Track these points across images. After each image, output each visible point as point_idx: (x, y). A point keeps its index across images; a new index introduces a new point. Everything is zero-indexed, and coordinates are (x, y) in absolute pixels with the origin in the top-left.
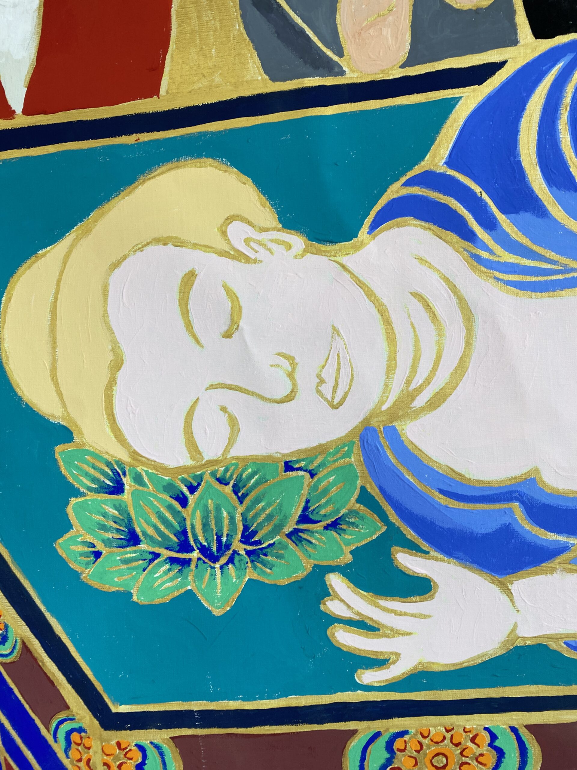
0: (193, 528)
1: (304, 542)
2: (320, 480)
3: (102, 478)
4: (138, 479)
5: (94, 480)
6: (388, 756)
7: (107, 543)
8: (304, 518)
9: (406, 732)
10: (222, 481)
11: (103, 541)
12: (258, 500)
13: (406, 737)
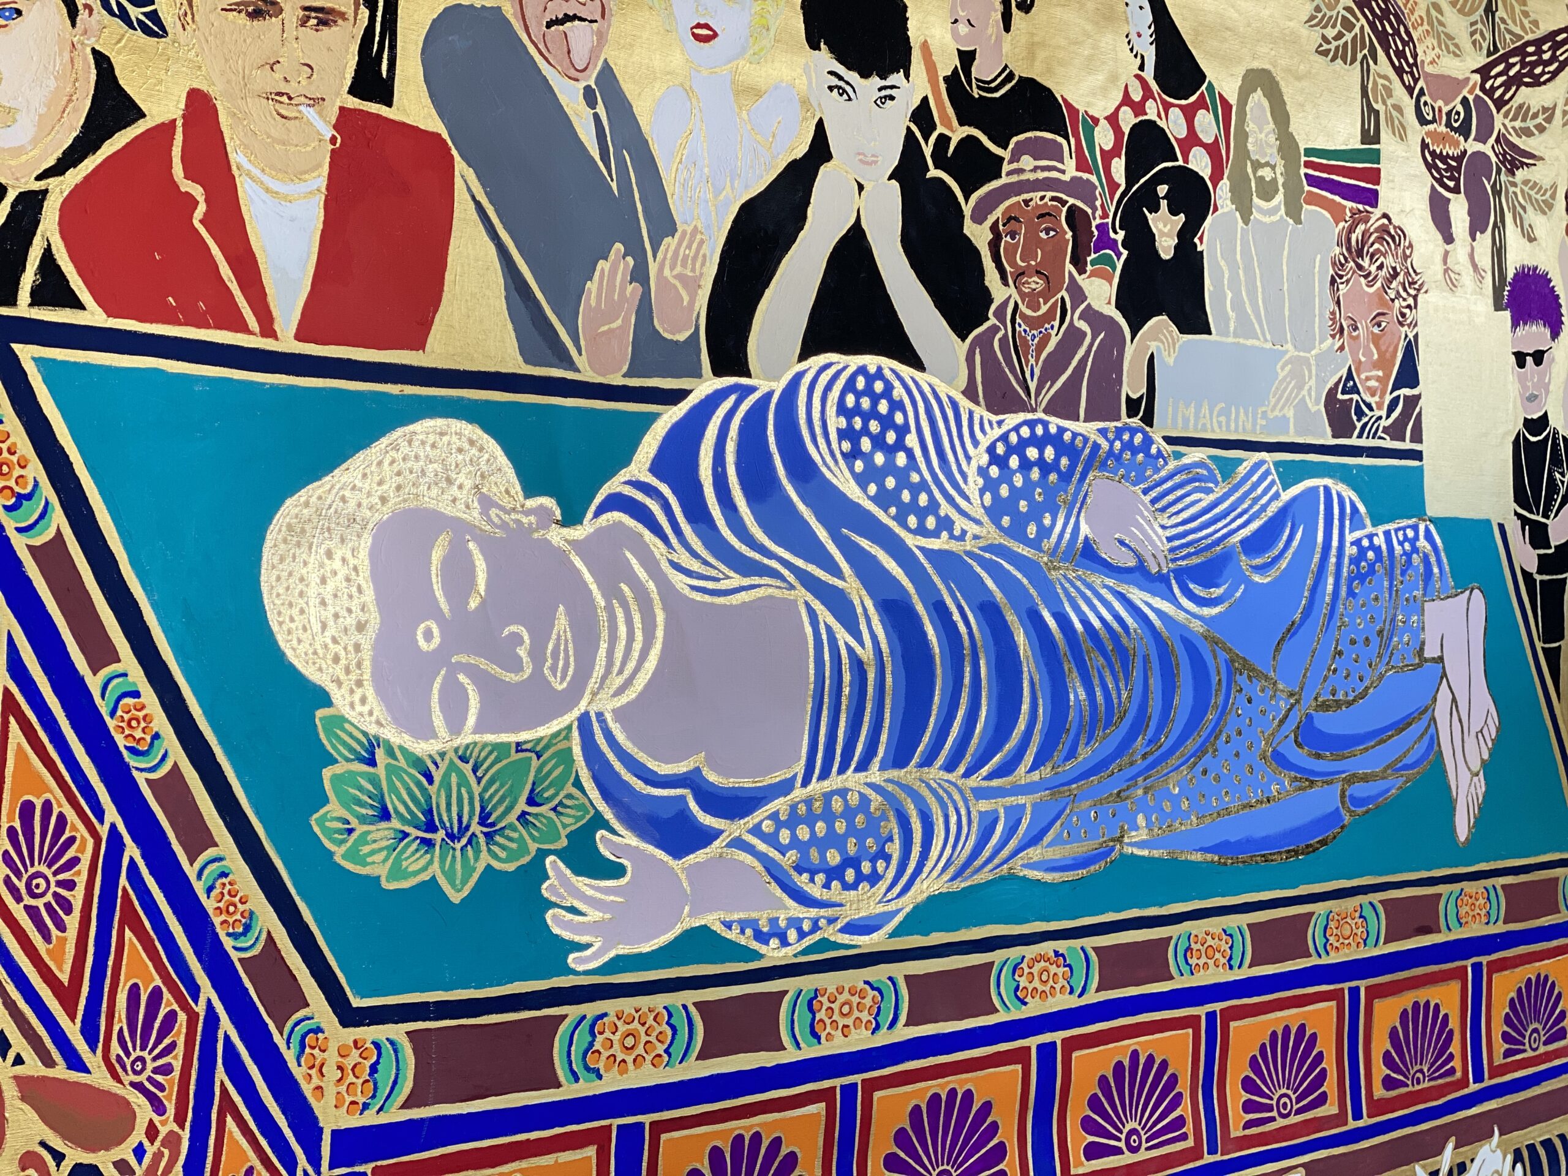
0: (438, 806)
1: (530, 825)
2: (545, 763)
3: (358, 748)
4: (390, 752)
5: (352, 750)
6: (590, 1039)
7: (363, 819)
8: (531, 802)
9: (605, 1015)
10: (464, 759)
11: (358, 817)
12: (491, 782)
13: (605, 1019)
